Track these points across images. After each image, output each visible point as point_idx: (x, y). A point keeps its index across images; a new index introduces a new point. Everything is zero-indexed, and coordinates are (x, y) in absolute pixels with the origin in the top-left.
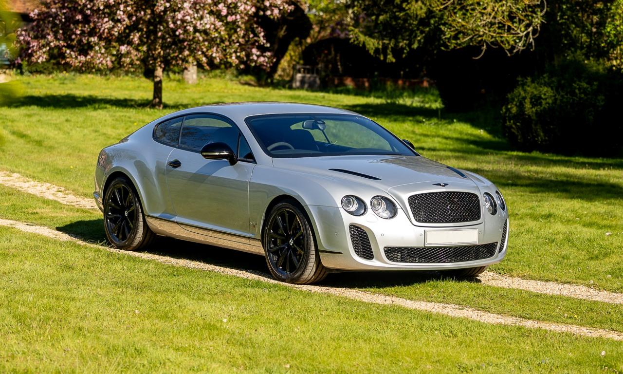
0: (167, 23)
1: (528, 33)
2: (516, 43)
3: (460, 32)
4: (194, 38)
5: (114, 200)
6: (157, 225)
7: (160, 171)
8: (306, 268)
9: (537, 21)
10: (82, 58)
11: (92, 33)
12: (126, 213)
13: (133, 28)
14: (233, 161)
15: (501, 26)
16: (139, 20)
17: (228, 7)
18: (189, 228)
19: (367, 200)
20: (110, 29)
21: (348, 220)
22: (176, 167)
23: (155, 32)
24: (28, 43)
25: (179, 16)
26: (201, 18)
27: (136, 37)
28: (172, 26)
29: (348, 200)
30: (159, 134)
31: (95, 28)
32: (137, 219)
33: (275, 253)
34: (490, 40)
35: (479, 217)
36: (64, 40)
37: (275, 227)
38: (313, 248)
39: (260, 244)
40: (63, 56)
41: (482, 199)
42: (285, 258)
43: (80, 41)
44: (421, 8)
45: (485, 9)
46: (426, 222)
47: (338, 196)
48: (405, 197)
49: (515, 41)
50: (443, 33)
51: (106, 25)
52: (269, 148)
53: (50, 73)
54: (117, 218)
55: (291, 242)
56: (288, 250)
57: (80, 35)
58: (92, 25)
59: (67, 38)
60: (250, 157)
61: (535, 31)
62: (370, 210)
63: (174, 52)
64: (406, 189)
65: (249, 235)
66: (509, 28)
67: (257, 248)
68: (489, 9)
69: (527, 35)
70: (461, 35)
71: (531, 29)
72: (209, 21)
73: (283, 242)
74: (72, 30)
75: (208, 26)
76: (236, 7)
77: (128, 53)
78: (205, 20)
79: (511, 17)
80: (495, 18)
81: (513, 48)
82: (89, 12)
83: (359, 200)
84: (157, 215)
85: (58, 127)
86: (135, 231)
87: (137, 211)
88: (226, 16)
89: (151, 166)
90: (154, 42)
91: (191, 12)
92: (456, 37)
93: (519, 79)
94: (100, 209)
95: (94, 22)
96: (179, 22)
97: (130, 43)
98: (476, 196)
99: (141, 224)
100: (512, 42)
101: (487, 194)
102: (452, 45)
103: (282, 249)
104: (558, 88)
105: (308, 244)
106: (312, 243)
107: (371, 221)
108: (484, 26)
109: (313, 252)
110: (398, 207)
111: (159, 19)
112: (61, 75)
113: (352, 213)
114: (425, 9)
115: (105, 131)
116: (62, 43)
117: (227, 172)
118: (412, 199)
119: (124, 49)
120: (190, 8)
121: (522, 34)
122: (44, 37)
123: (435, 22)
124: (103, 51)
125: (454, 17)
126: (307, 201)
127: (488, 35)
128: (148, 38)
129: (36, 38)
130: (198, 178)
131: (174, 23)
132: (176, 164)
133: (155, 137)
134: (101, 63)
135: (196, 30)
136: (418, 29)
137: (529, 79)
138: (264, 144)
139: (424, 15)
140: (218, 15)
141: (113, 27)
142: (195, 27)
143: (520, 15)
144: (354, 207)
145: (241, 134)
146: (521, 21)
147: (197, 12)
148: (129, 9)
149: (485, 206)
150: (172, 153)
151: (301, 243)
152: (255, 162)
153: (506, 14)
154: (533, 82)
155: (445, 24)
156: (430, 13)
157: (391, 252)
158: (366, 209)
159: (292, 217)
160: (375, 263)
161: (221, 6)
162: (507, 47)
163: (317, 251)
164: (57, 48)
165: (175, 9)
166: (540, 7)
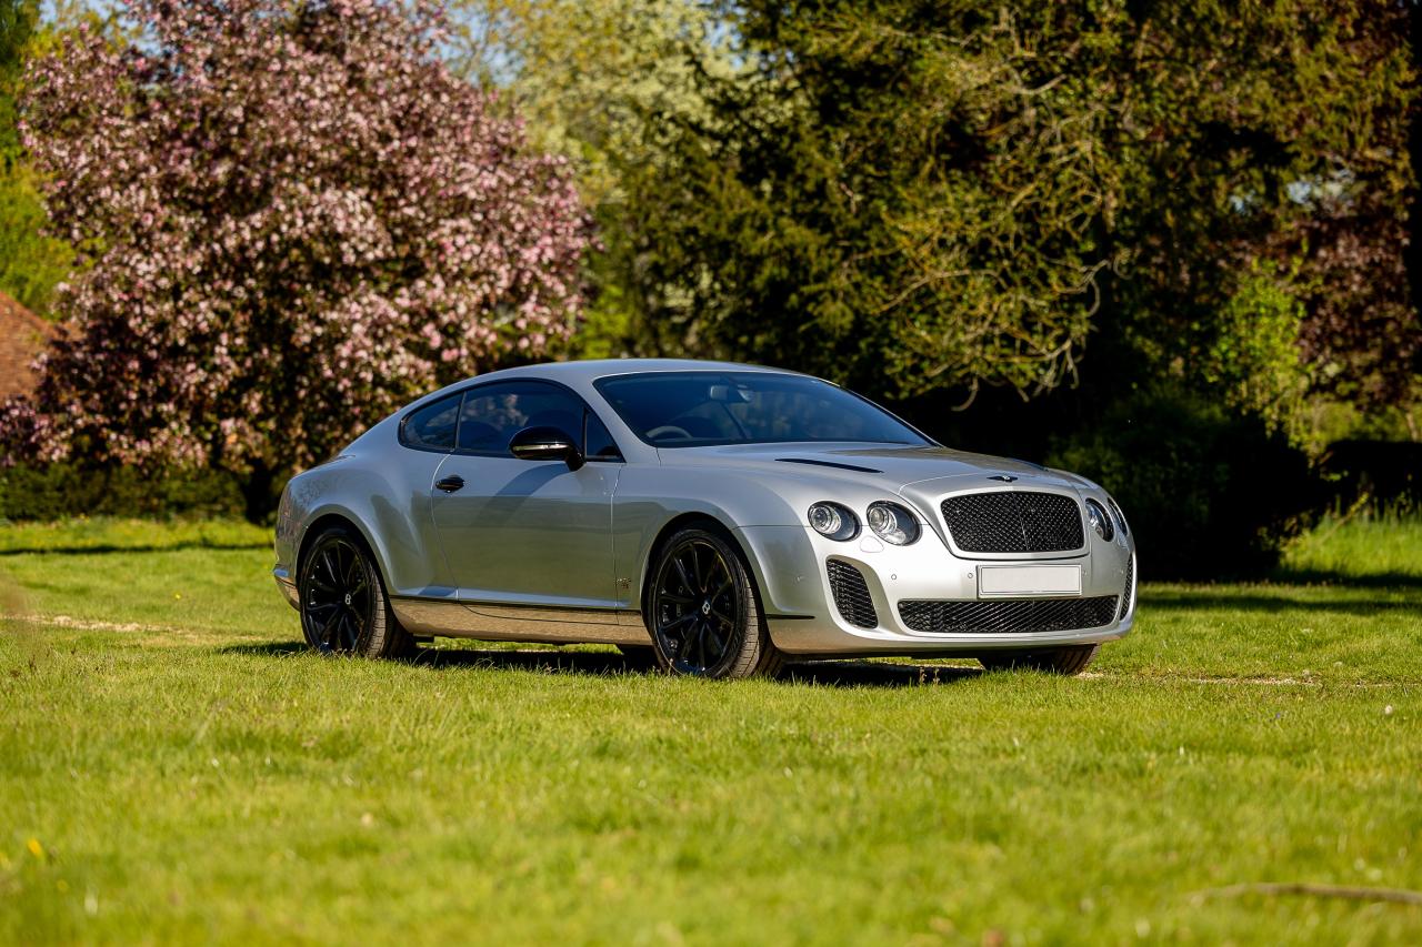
0: (318, 366)
1: (1062, 355)
2: (1038, 375)
3: (922, 358)
4: (374, 398)
5: (322, 574)
6: (413, 613)
7: (422, 509)
8: (739, 653)
9: (1080, 329)
10: (144, 447)
11: (164, 394)
12: (348, 599)
13: (243, 384)
14: (574, 461)
15: (1008, 339)
16: (259, 368)
17: (443, 331)
18: (480, 610)
19: (861, 513)
20: (201, 386)
22: (453, 490)
23: (292, 394)
24: (28, 423)
25: (344, 351)
26: (389, 355)
27: (253, 403)
28: (328, 373)
29: (821, 512)
30: (411, 434)
31: (168, 384)
32: (373, 607)
33: (672, 634)
34: (984, 371)
35: (1080, 543)
36: (105, 413)
37: (672, 581)
38: (753, 612)
39: (639, 620)
42: (695, 644)
43: (137, 414)
44: (843, 314)
45: (972, 308)
46: (978, 550)
47: (801, 507)
48: (935, 502)
49: (1036, 371)
50: (891, 363)
51: (193, 376)
52: (651, 434)
53: (52, 519)
54: (328, 612)
55: (706, 608)
56: (699, 625)
57: (138, 400)
58: (162, 380)
59: (111, 409)
60: (612, 452)
61: (1075, 350)
62: (866, 530)
63: (333, 428)
64: (935, 487)
65: (616, 605)
66: (1025, 345)
67: (636, 631)
68: (981, 310)
69: (1061, 357)
70: (925, 364)
71: (1067, 345)
72: (403, 361)
73: (687, 610)
74: (120, 393)
75: (403, 371)
76: (458, 330)
77: (239, 434)
78: (397, 359)
79: (1028, 320)
80: (993, 325)
81: (1034, 384)
82: (154, 354)
83: (843, 510)
84: (416, 592)
87: (373, 589)
88: (441, 349)
89: (401, 500)
90: (291, 412)
91: (368, 342)
92: (916, 370)
93: (1053, 438)
94: (292, 602)
95: (166, 374)
96: (343, 365)
97: (241, 413)
98: (1073, 503)
99: (382, 614)
100: (1031, 374)
101: (1090, 501)
102: (908, 385)
103: (686, 625)
105: (744, 605)
106: (752, 603)
107: (874, 551)
108: (973, 344)
109: (754, 621)
110: (922, 521)
111: (300, 361)
112: (74, 523)
113: (828, 536)
114: (850, 316)
116: (100, 419)
117: (564, 488)
118: (947, 506)
119: (229, 424)
120: (366, 335)
121: (1049, 356)
122: (61, 409)
123: (870, 345)
124: (187, 430)
125: (910, 328)
126: (736, 518)
127: (981, 361)
128: (277, 402)
129: (44, 411)
130: (503, 508)
131: (335, 367)
132: (453, 484)
133: (403, 440)
134: (184, 456)
135: (378, 380)
136: (834, 361)
137: (1074, 439)
138: (640, 427)
139: (848, 326)
140: (421, 350)
141: (207, 381)
142: (377, 374)
143: (1046, 318)
144: (834, 525)
145: (587, 409)
146: (1046, 330)
147: (379, 340)
148: (239, 341)
149: (1090, 524)
150: (444, 464)
151: (731, 608)
152: (622, 460)
153: (1017, 315)
155: (892, 344)
156: (860, 324)
157: (914, 611)
158: (858, 529)
159: (707, 556)
160: (880, 635)
161: (429, 329)
162: (1021, 382)
163: (762, 618)
164: (90, 429)
165: (334, 338)
166: (1086, 298)
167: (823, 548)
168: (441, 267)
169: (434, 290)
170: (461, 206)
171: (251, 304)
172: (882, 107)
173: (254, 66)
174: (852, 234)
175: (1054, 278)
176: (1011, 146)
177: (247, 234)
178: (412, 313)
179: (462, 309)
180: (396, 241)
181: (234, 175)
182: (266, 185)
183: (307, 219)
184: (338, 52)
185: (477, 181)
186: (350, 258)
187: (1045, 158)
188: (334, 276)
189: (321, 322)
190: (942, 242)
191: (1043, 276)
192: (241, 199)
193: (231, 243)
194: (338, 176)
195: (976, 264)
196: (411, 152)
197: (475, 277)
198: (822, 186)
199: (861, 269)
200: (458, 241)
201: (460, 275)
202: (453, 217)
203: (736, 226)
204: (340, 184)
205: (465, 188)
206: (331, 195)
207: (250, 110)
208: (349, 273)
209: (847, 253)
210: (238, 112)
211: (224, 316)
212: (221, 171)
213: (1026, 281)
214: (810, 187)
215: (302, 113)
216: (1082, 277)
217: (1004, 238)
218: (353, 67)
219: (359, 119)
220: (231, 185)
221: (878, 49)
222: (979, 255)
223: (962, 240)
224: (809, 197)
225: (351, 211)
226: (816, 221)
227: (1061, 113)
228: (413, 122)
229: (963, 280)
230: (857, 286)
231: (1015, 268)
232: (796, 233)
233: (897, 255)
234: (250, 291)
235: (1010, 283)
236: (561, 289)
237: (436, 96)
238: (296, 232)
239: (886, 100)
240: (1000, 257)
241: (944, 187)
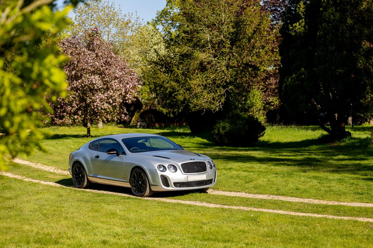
0: (91, 107)
1: (220, 105)
2: (216, 108)
3: (196, 105)
4: (101, 112)
5: (76, 171)
6: (91, 179)
7: (92, 160)
8: (146, 191)
9: (223, 100)
10: (61, 121)
11: (64, 112)
12: (80, 175)
13: (79, 109)
14: (118, 155)
15: (210, 102)
16: (81, 106)
17: (113, 100)
18: (103, 180)
19: (166, 166)
20: (70, 110)
21: (160, 173)
22: (97, 158)
23: (87, 111)
25: (95, 104)
26: (103, 104)
27: (80, 113)
28: (93, 108)
29: (160, 166)
30: (91, 146)
31: (65, 110)
32: (84, 178)
33: (135, 187)
34: (206, 107)
35: (206, 170)
37: (134, 177)
39: (129, 184)
40: (54, 120)
41: (207, 164)
42: (138, 188)
43: (60, 115)
44: (182, 98)
45: (204, 97)
46: (187, 173)
47: (156, 165)
48: (180, 164)
49: (215, 107)
50: (190, 106)
51: (69, 108)
52: (131, 150)
53: (49, 127)
54: (77, 177)
55: (140, 182)
56: (139, 185)
57: (60, 112)
58: (64, 109)
59: (55, 114)
60: (124, 153)
61: (222, 104)
62: (167, 170)
63: (94, 117)
64: (180, 161)
65: (125, 181)
66: (213, 103)
67: (128, 185)
68: (206, 97)
70: (196, 106)
71: (221, 103)
72: (106, 105)
73: (137, 182)
74: (57, 111)
75: (106, 107)
76: (116, 100)
77: (78, 118)
78: (105, 105)
79: (214, 99)
80: (208, 100)
81: (215, 110)
82: (62, 104)
83: (163, 166)
84: (92, 175)
85: (53, 146)
86: (84, 181)
87: (84, 174)
88: (112, 103)
89: (89, 158)
90: (87, 114)
91: (99, 102)
92: (194, 107)
93: (218, 121)
94: (71, 174)
95: (65, 108)
96: (95, 106)
97: (78, 115)
98: (205, 163)
99: (86, 179)
100: (214, 108)
101: (208, 162)
102: (193, 110)
103: (137, 185)
104: (231, 123)
105: (146, 183)
106: (148, 182)
107: (168, 173)
108: (204, 103)
110: (177, 168)
111: (88, 105)
112: (53, 127)
113: (161, 171)
114: (183, 98)
115: (70, 147)
116: (53, 116)
117: (116, 159)
118: (182, 165)
119: (76, 117)
120: (99, 101)
121: (218, 105)
123: (187, 102)
124: (68, 118)
125: (193, 100)
126: (145, 167)
127: (206, 106)
128: (84, 112)
131: (94, 107)
132: (97, 157)
133: (90, 148)
134: (68, 122)
135: (102, 109)
136: (181, 105)
137: (221, 121)
138: (129, 148)
139: (183, 100)
140: (109, 103)
141: (72, 109)
142: (101, 108)
143: (217, 98)
144: (162, 169)
145: (120, 145)
146: (217, 100)
147: (102, 102)
148: (77, 102)
149: (208, 166)
150: (96, 153)
151: (144, 182)
152: (126, 155)
153: (212, 98)
154: (222, 122)
155: (190, 103)
156: (185, 99)
157: (176, 184)
158: (166, 169)
159: (140, 173)
160: (170, 189)
161: (110, 100)
162: (213, 110)
163: (149, 185)
164: (52, 118)
165: (93, 102)
166: (224, 95)
168: (112, 89)
169: (110, 93)
170: (116, 78)
171: (79, 95)
172: (188, 61)
173: (79, 54)
174: (183, 84)
175: (218, 91)
176: (211, 68)
177: (78, 84)
178: (107, 97)
179: (116, 96)
180: (104, 84)
181: (76, 73)
182: (81, 75)
183: (88, 81)
184: (94, 51)
185: (119, 74)
186: (96, 88)
187: (216, 70)
188: (93, 90)
189: (91, 99)
190: (199, 85)
191: (216, 91)
192: (77, 78)
193: (75, 85)
194: (93, 73)
195: (205, 89)
196: (107, 69)
197: (118, 90)
198: (178, 75)
199: (185, 89)
200: (115, 84)
201: (116, 90)
202: (114, 80)
203: (163, 82)
204: (94, 74)
205: (116, 75)
206: (93, 77)
207: (78, 62)
208: (96, 90)
209: (182, 87)
210: (76, 63)
211: (74, 98)
212: (73, 73)
213: (213, 92)
214: (175, 75)
215: (87, 63)
216: (223, 91)
217: (209, 84)
218: (97, 53)
219: (97, 63)
220: (75, 75)
221: (188, 51)
222: (205, 87)
223: (203, 85)
224: (176, 77)
225: (96, 80)
226: (177, 81)
227: (219, 63)
228: (107, 63)
229: (203, 91)
230: (184, 93)
231: (211, 89)
232: (173, 83)
233: (191, 88)
234: (79, 93)
235: (211, 92)
236: (134, 92)
237: (111, 59)
238: (86, 84)
239: (189, 60)
240: (209, 88)
241: (199, 75)
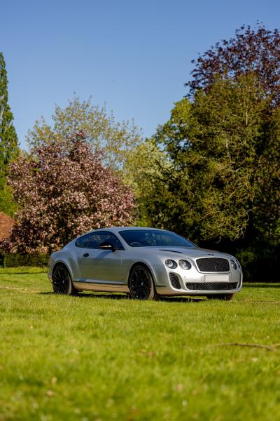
0: (73, 232)
3: (209, 231)
5: (58, 276)
6: (77, 285)
7: (80, 261)
8: (149, 294)
9: (245, 225)
10: (33, 250)
11: (38, 238)
12: (63, 282)
13: (56, 236)
14: (113, 250)
15: (228, 227)
16: (59, 232)
17: (101, 224)
18: (93, 284)
19: (177, 262)
20: (46, 236)
24: (8, 244)
25: (78, 229)
27: (58, 240)
29: (168, 262)
31: (39, 236)
32: (69, 284)
33: (134, 290)
34: (222, 234)
35: (229, 270)
36: (25, 242)
37: (134, 277)
38: (152, 285)
39: (127, 287)
40: (24, 249)
42: (140, 292)
43: (32, 242)
44: (191, 221)
45: (220, 220)
46: (205, 271)
47: (164, 261)
48: (195, 260)
49: (234, 234)
50: (201, 232)
51: (44, 234)
54: (59, 285)
55: (142, 284)
56: (141, 288)
57: (32, 239)
59: (26, 239)
60: (122, 248)
61: (244, 230)
62: (179, 266)
64: (195, 256)
65: (122, 283)
66: (232, 228)
67: (128, 290)
68: (222, 220)
69: (240, 231)
70: (210, 233)
71: (242, 229)
73: (138, 284)
76: (104, 224)
77: (55, 247)
79: (233, 223)
80: (225, 224)
81: (234, 237)
82: (36, 229)
83: (173, 261)
84: (78, 281)
87: (69, 279)
89: (75, 259)
91: (84, 227)
92: (207, 234)
95: (39, 233)
97: (56, 242)
98: (227, 261)
101: (232, 261)
102: (205, 238)
103: (137, 288)
104: (256, 253)
105: (150, 283)
106: (152, 283)
107: (180, 271)
108: (220, 228)
109: (153, 287)
110: (192, 264)
111: (69, 231)
113: (170, 268)
114: (193, 221)
117: (111, 256)
118: (198, 261)
119: (53, 245)
120: (83, 225)
121: (238, 231)
122: (15, 241)
123: (197, 228)
125: (206, 224)
126: (149, 263)
127: (222, 232)
128: (64, 240)
129: (12, 241)
130: (97, 260)
131: (76, 231)
132: (86, 255)
133: (76, 245)
138: (129, 243)
139: (192, 224)
143: (237, 222)
144: (171, 265)
145: (117, 239)
146: (237, 225)
147: (87, 226)
148: (55, 226)
149: (231, 266)
150: (85, 251)
151: (147, 284)
152: (124, 249)
153: (230, 222)
154: (244, 250)
155: (202, 228)
156: (195, 223)
157: (190, 285)
158: (176, 266)
159: (142, 272)
160: (182, 291)
161: (97, 224)
162: (231, 237)
163: (154, 286)
164: (22, 246)
165: (76, 226)
166: (246, 218)
167: (168, 270)
168: (101, 210)
169: (99, 215)
170: (106, 196)
171: (58, 218)
172: (200, 174)
173: (59, 164)
174: (194, 203)
175: (239, 213)
176: (229, 183)
177: (57, 202)
178: (94, 220)
179: (105, 219)
180: (90, 204)
181: (54, 188)
182: (61, 191)
183: (70, 199)
184: (79, 161)
185: (109, 190)
186: (80, 208)
187: (237, 186)
188: (76, 211)
189: (73, 222)
190: (214, 205)
191: (236, 213)
192: (56, 194)
193: (53, 204)
194: (77, 189)
195: (221, 210)
196: (94, 184)
197: (108, 212)
198: (186, 192)
199: (195, 211)
200: (105, 204)
201: (105, 211)
202: (104, 198)
203: (167, 201)
204: (78, 191)
205: (106, 192)
206: (76, 193)
207: (58, 174)
208: (80, 211)
209: (192, 207)
210: (55, 174)
211: (51, 220)
212: (51, 188)
213: (232, 214)
214: (183, 192)
215: (69, 175)
216: (245, 213)
217: (227, 204)
218: (82, 164)
219: (82, 176)
220: (54, 191)
221: (199, 161)
222: (222, 208)
223: (218, 204)
224: (183, 194)
225: (81, 197)
226: (185, 200)
227: (240, 176)
228: (94, 176)
229: (218, 213)
230: (194, 215)
231: (230, 211)
232: (181, 203)
233: (203, 208)
234: (58, 215)
235: (229, 214)
236: (128, 215)
237: (100, 171)
238: (68, 201)
239: (201, 172)
240: (226, 208)
241: (214, 192)
